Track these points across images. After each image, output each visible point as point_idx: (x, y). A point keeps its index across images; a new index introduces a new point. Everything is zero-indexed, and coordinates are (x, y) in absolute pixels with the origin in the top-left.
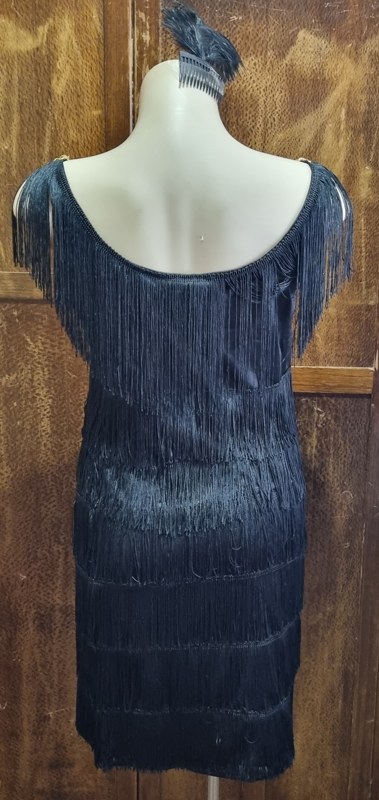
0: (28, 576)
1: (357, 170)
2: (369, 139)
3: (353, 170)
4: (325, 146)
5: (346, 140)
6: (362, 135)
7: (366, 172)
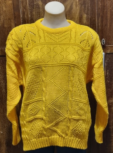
0: (3, 132)
1: (82, 15)
2: (85, 7)
3: (81, 15)
4: (73, 9)
5: (79, 7)
6: (83, 6)
7: (85, 16)
